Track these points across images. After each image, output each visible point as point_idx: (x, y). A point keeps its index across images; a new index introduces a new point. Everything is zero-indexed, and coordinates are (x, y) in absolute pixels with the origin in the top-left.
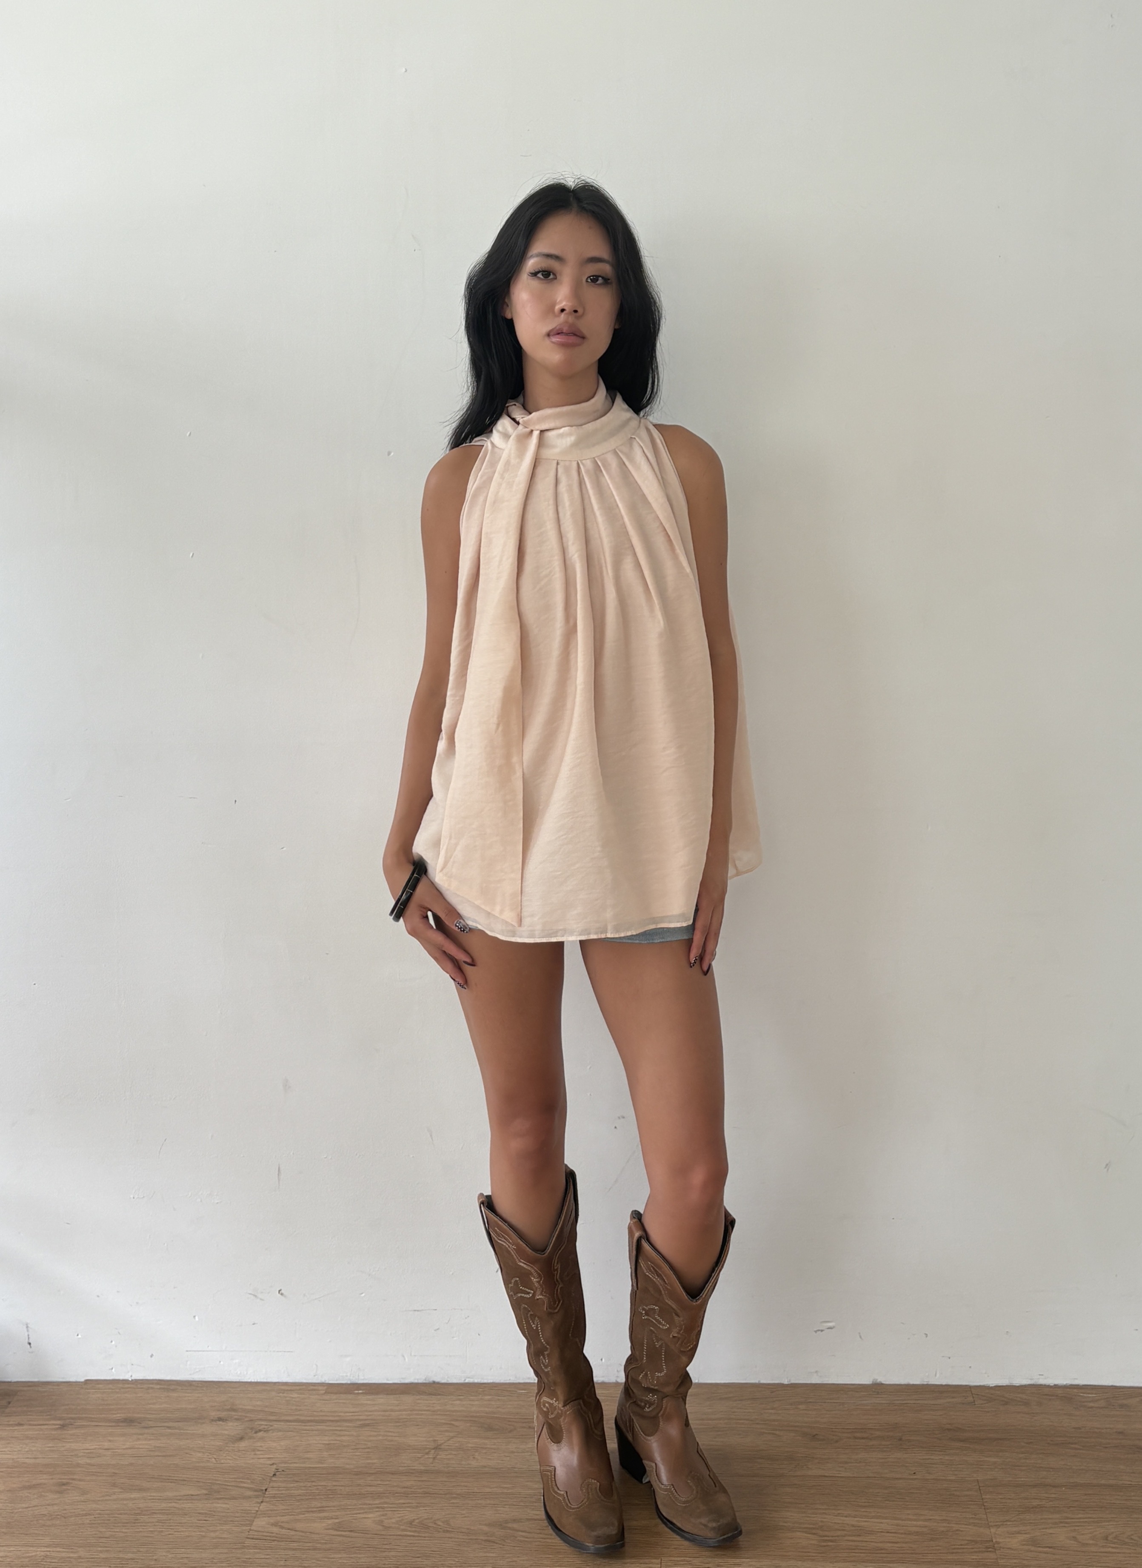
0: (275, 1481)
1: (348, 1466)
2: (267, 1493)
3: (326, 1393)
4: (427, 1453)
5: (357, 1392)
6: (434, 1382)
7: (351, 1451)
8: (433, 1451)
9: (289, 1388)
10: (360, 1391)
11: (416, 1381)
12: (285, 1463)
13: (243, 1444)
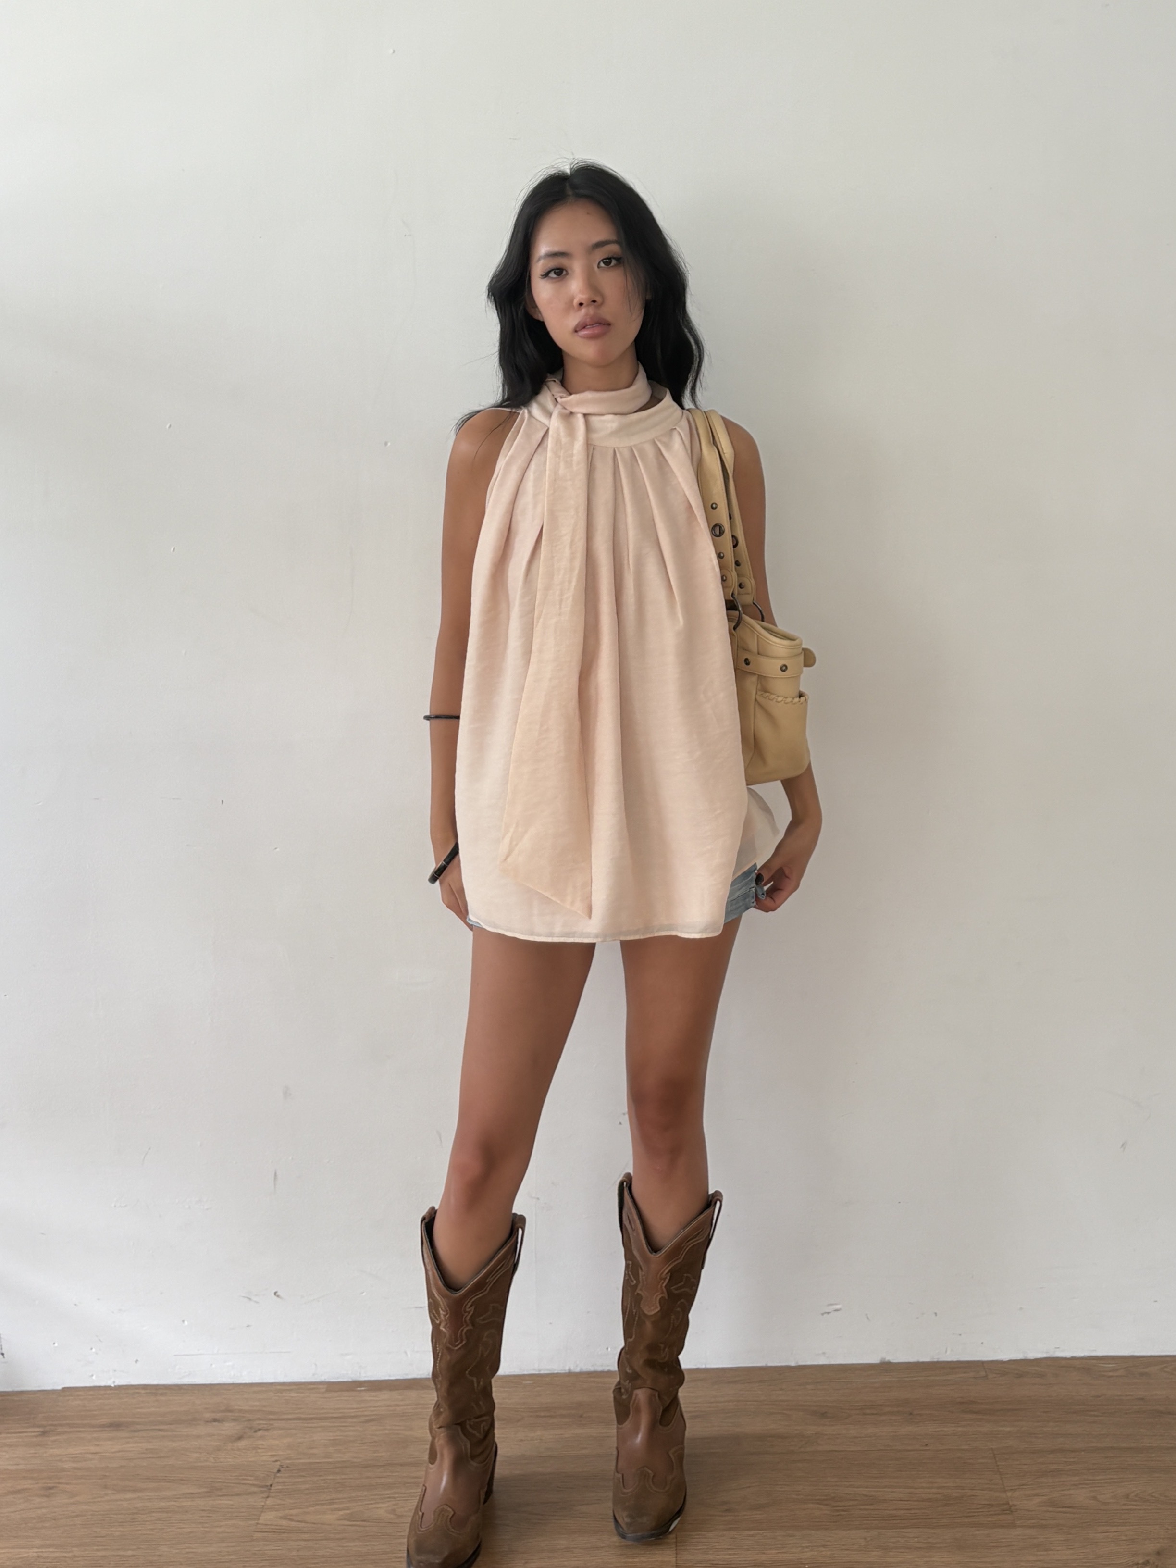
0: (278, 1477)
2: (273, 1488)
3: (328, 1391)
5: (359, 1389)
9: (287, 1388)
10: (363, 1388)
11: (419, 1377)
12: (290, 1459)
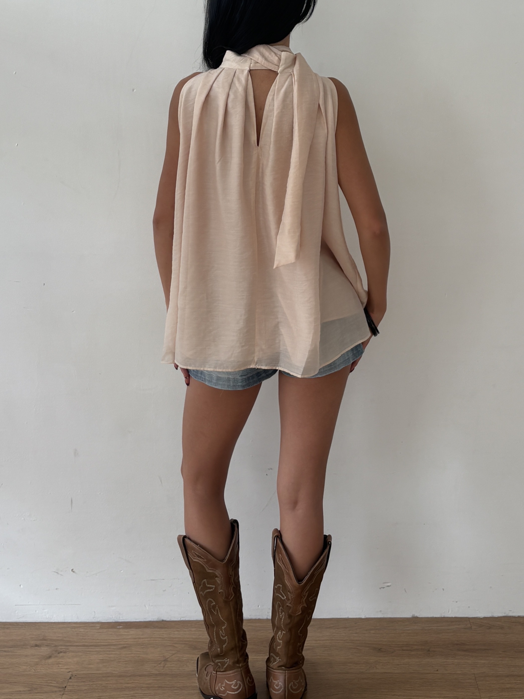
0: (71, 682)
1: (114, 672)
2: (66, 689)
3: (101, 628)
4: (160, 664)
5: (118, 627)
6: (163, 621)
7: (116, 663)
8: (163, 662)
9: (78, 626)
10: (121, 627)
11: (152, 620)
12: (77, 671)
13: (50, 661)
